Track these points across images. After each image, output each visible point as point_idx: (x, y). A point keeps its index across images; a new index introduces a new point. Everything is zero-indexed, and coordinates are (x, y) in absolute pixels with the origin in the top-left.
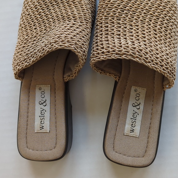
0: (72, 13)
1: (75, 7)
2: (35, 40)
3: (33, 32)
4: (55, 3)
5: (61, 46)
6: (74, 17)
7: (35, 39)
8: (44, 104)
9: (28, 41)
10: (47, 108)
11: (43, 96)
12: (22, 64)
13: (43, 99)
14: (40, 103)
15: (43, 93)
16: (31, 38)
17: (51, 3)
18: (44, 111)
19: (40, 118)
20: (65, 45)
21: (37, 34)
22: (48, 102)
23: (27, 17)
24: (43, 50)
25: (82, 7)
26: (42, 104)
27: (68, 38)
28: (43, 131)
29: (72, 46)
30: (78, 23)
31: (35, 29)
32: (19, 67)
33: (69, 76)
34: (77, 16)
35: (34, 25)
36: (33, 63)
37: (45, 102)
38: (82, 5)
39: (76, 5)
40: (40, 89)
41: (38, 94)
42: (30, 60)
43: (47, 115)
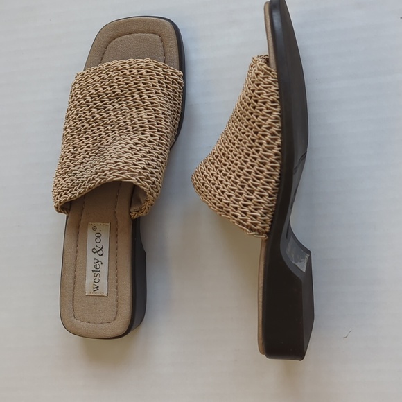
0: (139, 120)
1: (146, 109)
2: (84, 157)
3: (83, 143)
4: (116, 101)
5: (117, 177)
6: (142, 127)
7: (85, 155)
8: (100, 253)
9: (74, 157)
10: (105, 259)
11: (98, 240)
12: (65, 194)
13: (98, 245)
14: (94, 251)
15: (98, 235)
16: (80, 153)
17: (110, 100)
18: (100, 263)
19: (93, 274)
20: (123, 176)
21: (89, 147)
22: (106, 250)
23: (75, 119)
24: (93, 179)
25: (155, 110)
26: (97, 252)
27: (128, 166)
28: (97, 293)
29: (134, 178)
30: (146, 137)
31: (87, 138)
32: (60, 199)
33: (138, 212)
34: (147, 125)
35: (85, 132)
36: (80, 195)
37: (101, 249)
38: (156, 107)
39: (146, 106)
40: (94, 229)
41: (91, 236)
42: (76, 190)
43: (104, 269)
